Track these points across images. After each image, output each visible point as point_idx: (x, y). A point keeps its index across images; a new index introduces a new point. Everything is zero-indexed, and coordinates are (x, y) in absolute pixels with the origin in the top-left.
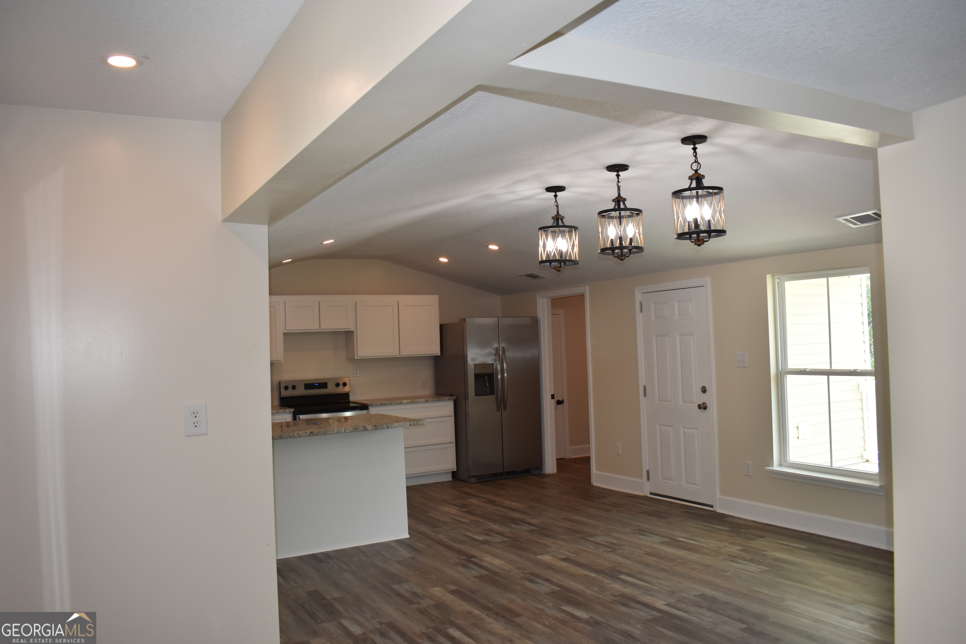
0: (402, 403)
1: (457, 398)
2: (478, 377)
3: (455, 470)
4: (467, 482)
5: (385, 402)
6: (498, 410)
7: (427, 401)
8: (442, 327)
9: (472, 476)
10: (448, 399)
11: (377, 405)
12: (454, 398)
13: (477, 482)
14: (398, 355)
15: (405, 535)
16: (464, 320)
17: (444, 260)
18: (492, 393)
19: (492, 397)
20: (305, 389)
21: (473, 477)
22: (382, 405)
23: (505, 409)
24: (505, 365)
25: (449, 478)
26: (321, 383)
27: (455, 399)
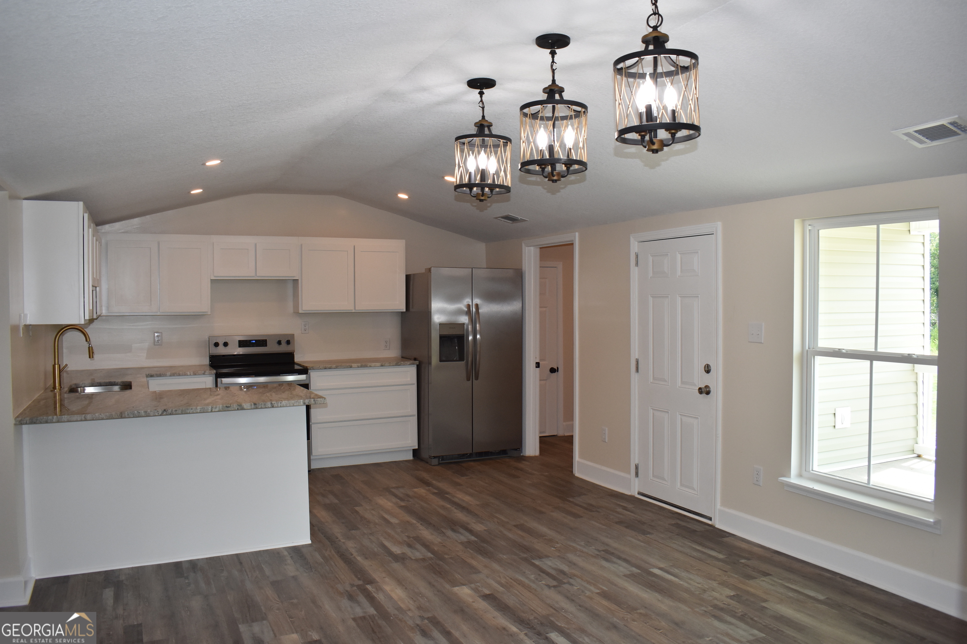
0: (351, 367)
1: (419, 363)
2: (444, 339)
3: (417, 448)
4: (427, 463)
5: (330, 366)
6: (468, 379)
7: (382, 366)
8: (408, 278)
9: (433, 457)
10: (408, 364)
11: (319, 368)
12: (417, 362)
13: (439, 464)
14: (352, 310)
15: (305, 539)
16: (430, 270)
17: (403, 196)
18: (461, 359)
19: (463, 363)
20: (240, 346)
21: (435, 457)
22: (325, 369)
23: (477, 378)
24: (478, 325)
25: (410, 457)
26: (259, 340)
27: (417, 364)
